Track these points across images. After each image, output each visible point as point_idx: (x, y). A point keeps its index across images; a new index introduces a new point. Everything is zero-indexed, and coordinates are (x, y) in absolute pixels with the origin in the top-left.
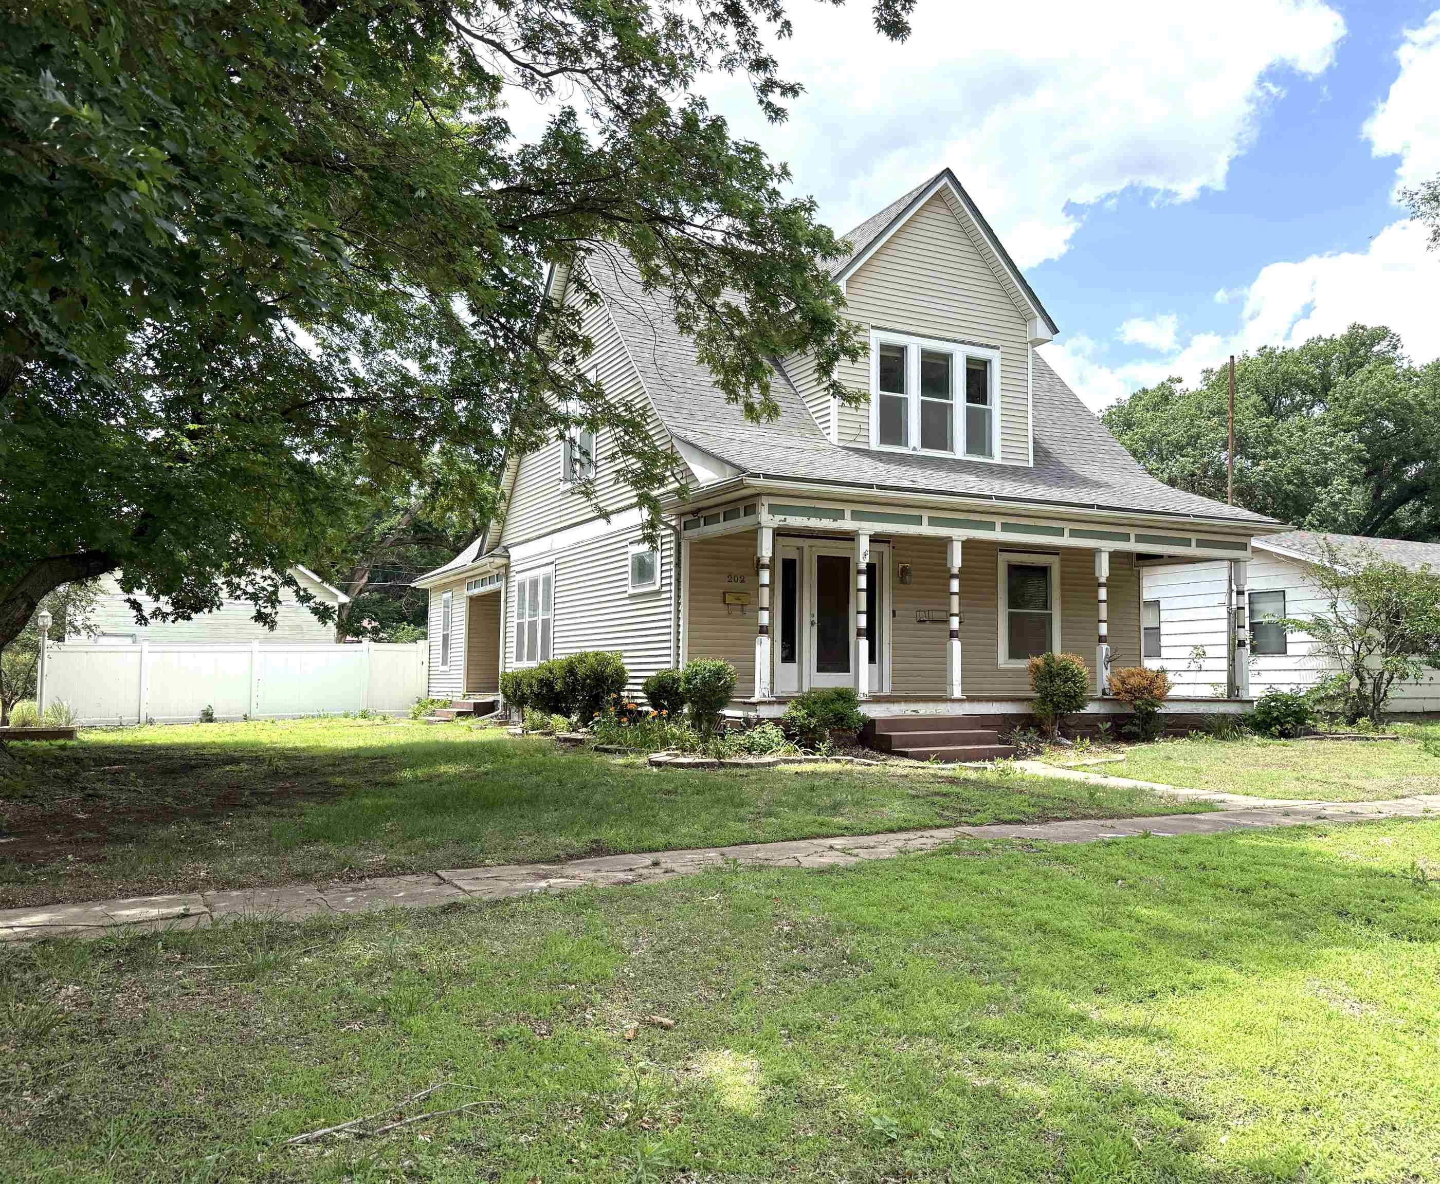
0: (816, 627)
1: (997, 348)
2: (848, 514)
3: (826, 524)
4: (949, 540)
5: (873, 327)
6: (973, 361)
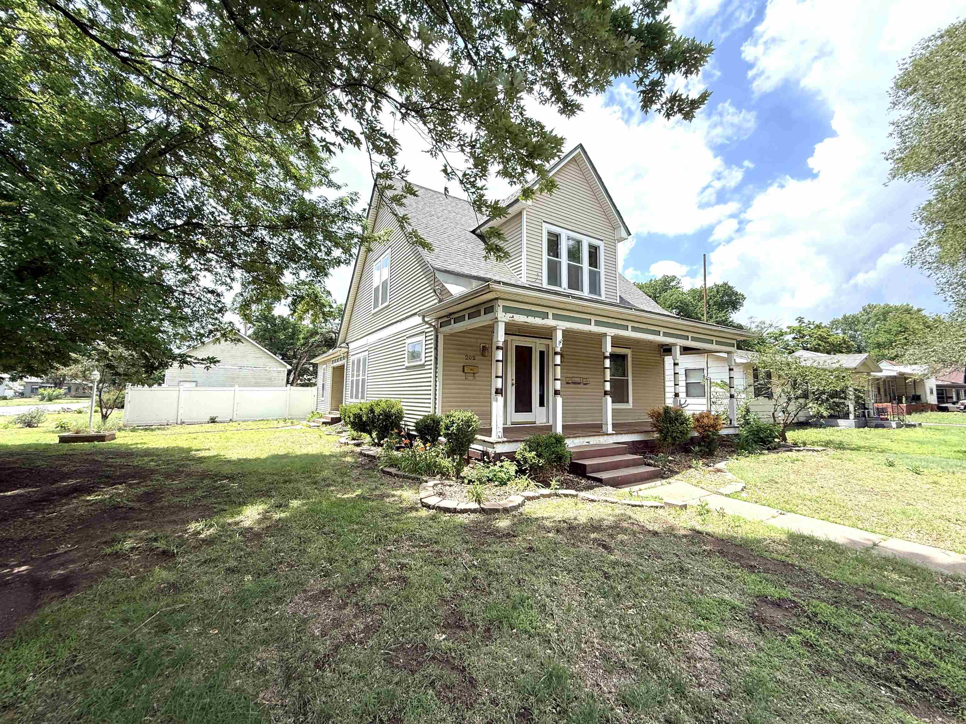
0: (514, 387)
1: (602, 240)
2: (551, 316)
3: (538, 321)
4: (605, 335)
5: (544, 222)
6: (591, 246)
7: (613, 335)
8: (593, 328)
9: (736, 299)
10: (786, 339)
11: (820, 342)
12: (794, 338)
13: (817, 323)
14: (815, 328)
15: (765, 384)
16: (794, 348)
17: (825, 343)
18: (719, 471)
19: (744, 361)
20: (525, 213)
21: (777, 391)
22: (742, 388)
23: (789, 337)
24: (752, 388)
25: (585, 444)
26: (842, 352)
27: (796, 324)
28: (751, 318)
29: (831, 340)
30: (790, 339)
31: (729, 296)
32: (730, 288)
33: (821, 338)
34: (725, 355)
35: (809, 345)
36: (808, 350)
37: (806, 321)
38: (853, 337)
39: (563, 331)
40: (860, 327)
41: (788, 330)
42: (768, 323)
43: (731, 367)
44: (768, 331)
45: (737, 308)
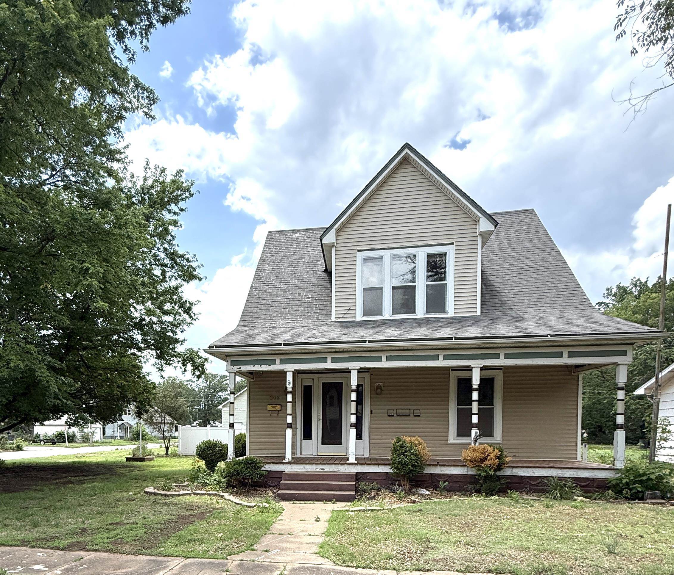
0: (321, 421)
1: (452, 244)
2: (278, 361)
3: (265, 368)
5: (360, 251)
20: (335, 250)
25: (318, 470)
39: (293, 372)
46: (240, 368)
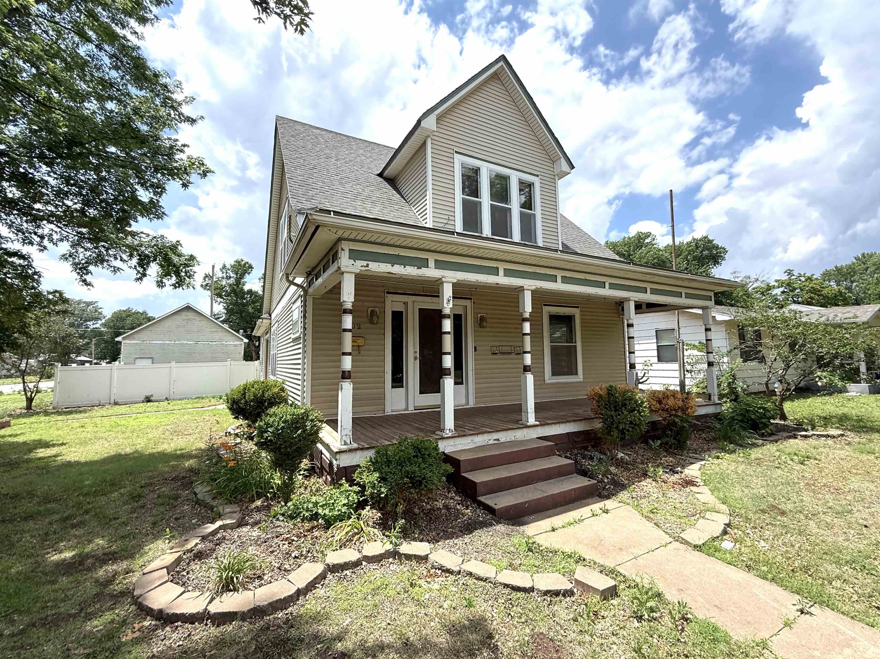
0: (418, 361)
1: (537, 176)
2: (432, 264)
3: (411, 271)
4: (521, 289)
5: (456, 152)
6: (521, 183)
7: (533, 288)
8: (502, 280)
9: (717, 253)
10: (774, 293)
11: (813, 295)
12: (783, 292)
13: (808, 274)
14: (806, 280)
15: (755, 346)
16: (783, 303)
17: (819, 296)
18: (689, 483)
19: (727, 318)
20: (429, 142)
21: (771, 355)
22: (725, 350)
23: (778, 291)
24: (737, 352)
25: (491, 442)
26: (838, 305)
27: (785, 277)
28: (735, 273)
29: (825, 292)
30: (779, 293)
31: (709, 249)
32: (710, 241)
33: (813, 291)
34: (700, 312)
35: (800, 299)
36: (799, 303)
37: (796, 273)
38: (849, 289)
39: (454, 285)
40: (856, 277)
41: (776, 284)
42: (753, 277)
43: (708, 327)
44: (754, 286)
45: (718, 263)
46: (367, 266)
